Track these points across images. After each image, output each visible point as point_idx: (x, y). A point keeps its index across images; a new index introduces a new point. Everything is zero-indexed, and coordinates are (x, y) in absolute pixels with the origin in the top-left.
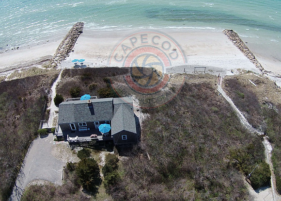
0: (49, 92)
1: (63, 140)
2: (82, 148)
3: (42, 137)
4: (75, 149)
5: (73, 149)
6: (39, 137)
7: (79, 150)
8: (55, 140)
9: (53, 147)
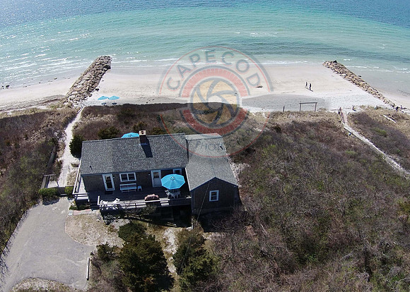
0: (60, 135)
1: (88, 208)
2: (127, 221)
3: (45, 203)
4: (114, 223)
5: (108, 224)
6: (41, 203)
7: (122, 224)
8: (72, 208)
9: (69, 219)
